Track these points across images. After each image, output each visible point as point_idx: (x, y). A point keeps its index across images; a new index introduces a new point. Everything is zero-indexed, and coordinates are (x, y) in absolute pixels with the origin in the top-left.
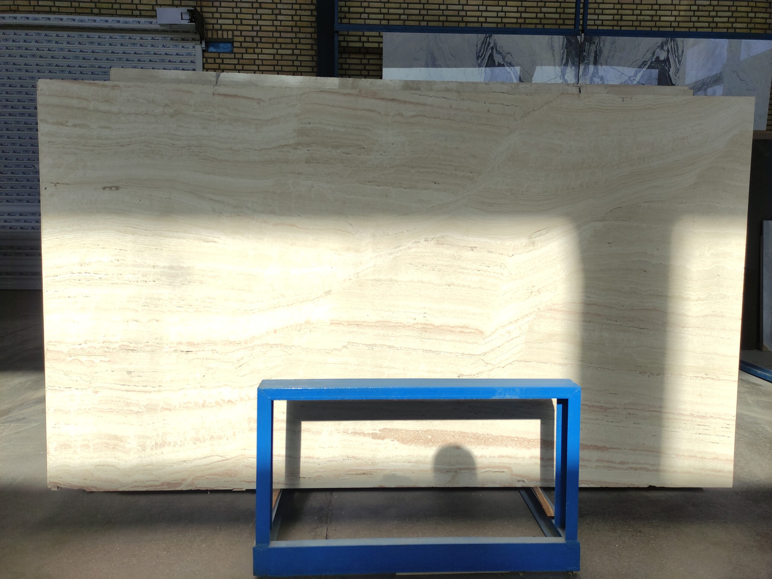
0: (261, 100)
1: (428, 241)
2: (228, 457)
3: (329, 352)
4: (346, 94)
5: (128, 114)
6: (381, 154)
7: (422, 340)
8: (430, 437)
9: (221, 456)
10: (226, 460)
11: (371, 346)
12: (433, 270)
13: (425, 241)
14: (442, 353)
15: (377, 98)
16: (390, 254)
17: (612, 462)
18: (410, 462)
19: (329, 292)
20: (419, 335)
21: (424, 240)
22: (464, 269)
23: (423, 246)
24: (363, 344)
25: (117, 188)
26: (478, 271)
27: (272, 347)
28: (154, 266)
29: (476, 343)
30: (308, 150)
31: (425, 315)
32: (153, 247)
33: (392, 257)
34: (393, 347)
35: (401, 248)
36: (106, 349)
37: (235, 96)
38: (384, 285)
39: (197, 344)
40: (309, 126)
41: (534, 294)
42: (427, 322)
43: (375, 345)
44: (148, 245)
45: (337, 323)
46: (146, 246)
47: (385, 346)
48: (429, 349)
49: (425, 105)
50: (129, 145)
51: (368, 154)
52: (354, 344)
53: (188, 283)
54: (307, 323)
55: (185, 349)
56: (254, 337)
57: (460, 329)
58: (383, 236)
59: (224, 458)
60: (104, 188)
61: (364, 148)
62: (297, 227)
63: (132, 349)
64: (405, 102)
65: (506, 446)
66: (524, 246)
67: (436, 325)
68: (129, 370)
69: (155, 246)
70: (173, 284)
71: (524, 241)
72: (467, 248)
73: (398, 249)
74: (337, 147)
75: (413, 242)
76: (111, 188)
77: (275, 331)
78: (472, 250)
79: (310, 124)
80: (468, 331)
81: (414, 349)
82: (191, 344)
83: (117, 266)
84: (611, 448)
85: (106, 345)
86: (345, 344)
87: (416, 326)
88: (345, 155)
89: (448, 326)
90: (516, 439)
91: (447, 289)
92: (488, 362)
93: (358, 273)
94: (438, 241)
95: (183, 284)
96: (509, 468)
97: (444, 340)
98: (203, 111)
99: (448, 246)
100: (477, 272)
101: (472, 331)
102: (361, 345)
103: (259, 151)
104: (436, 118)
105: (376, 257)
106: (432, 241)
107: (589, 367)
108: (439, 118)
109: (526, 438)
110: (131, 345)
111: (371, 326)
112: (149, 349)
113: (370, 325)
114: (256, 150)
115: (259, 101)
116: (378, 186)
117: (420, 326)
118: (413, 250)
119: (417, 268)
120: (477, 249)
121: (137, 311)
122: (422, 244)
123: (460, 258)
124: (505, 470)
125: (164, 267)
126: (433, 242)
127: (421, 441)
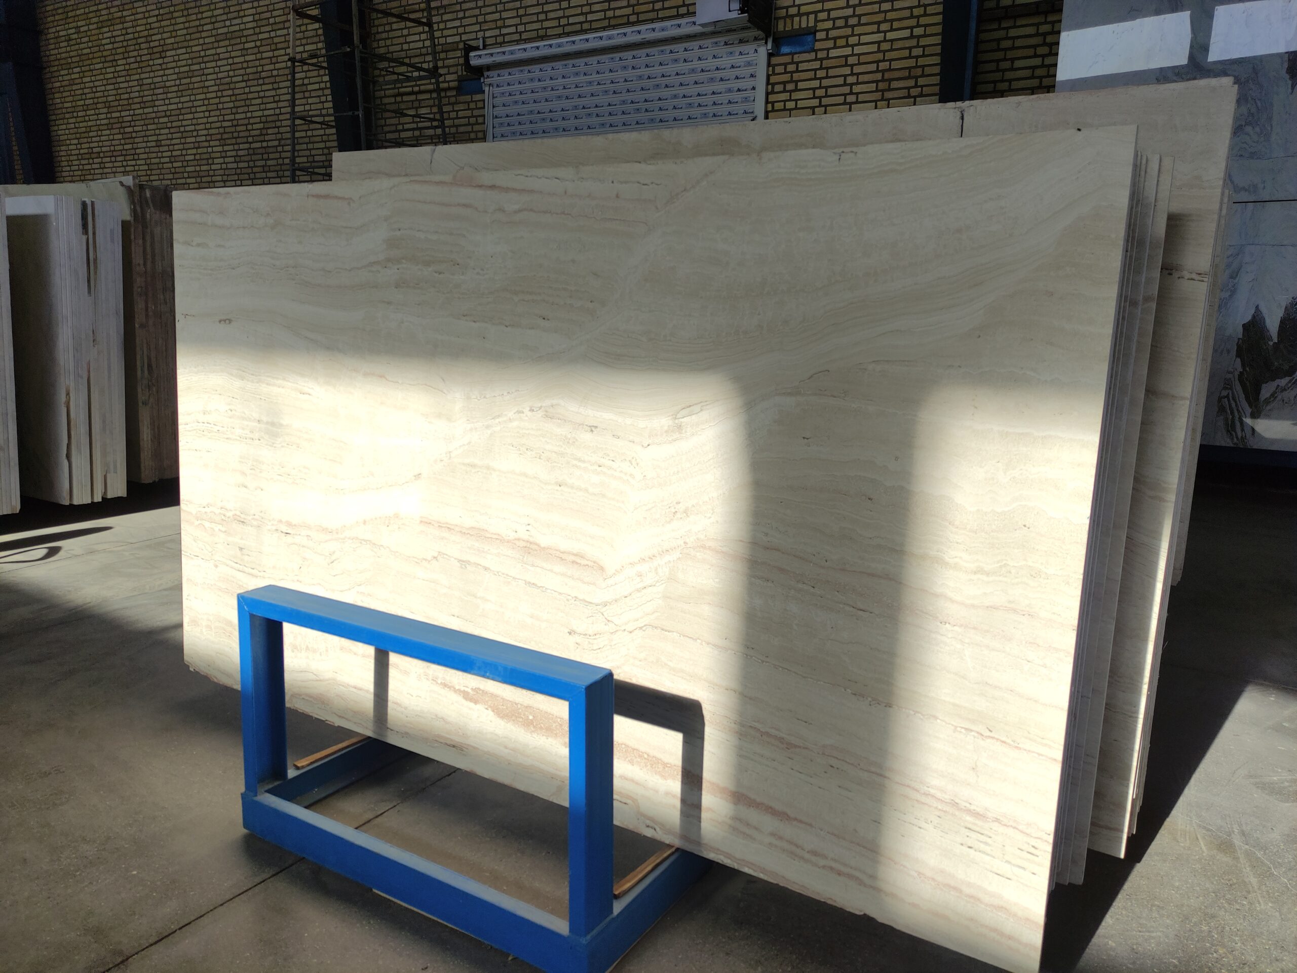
0: (351, 199)
1: (533, 411)
2: (322, 678)
4: (438, 183)
5: (238, 228)
6: (478, 274)
7: (524, 565)
8: (531, 717)
9: (315, 674)
11: (464, 563)
12: (540, 458)
13: (530, 410)
14: (549, 591)
15: (473, 186)
16: (488, 427)
17: (797, 846)
18: (506, 747)
19: (418, 476)
20: (521, 557)
21: (528, 409)
22: (580, 460)
23: (526, 418)
24: (455, 559)
25: (230, 321)
26: (600, 466)
27: (361, 543)
28: (259, 421)
29: (594, 584)
30: (398, 269)
31: (529, 528)
32: (258, 396)
33: (489, 432)
34: (489, 569)
35: (500, 419)
36: (223, 517)
38: (480, 473)
39: (295, 525)
40: (398, 233)
41: (678, 515)
42: (531, 539)
43: (468, 562)
44: (254, 394)
45: (426, 523)
46: (252, 395)
47: (479, 567)
48: (532, 582)
49: (532, 191)
50: (239, 267)
51: (463, 274)
52: (445, 556)
53: (286, 445)
54: (396, 516)
55: (285, 529)
56: (345, 526)
57: (572, 558)
58: (479, 398)
59: (318, 678)
60: (220, 321)
61: (458, 264)
62: (386, 379)
63: (242, 520)
64: (507, 190)
65: (631, 762)
66: (666, 432)
67: (542, 545)
68: (241, 546)
69: (260, 395)
70: (274, 445)
71: (663, 422)
72: (585, 426)
73: (497, 420)
74: (427, 264)
75: (515, 411)
76: (225, 321)
77: (365, 522)
78: (592, 431)
79: (399, 230)
80: (584, 562)
81: (514, 578)
82: (289, 524)
83: (230, 418)
84: (796, 819)
85: (222, 511)
86: (436, 555)
87: (517, 542)
88: (437, 275)
89: (557, 550)
90: (646, 756)
91: (557, 490)
92: (609, 618)
93: (450, 452)
94: (546, 411)
95: (282, 446)
96: (634, 800)
97: (551, 571)
98: (299, 220)
99: (560, 421)
100: (596, 467)
101: (590, 563)
102: (452, 559)
103: (350, 271)
104: (545, 212)
105: (471, 430)
106: (539, 412)
107: (763, 662)
108: (550, 212)
109: (660, 760)
110: (242, 516)
111: (464, 533)
112: (255, 523)
113: (463, 531)
114: (346, 269)
115: (350, 200)
116: (474, 322)
117: (522, 544)
118: (515, 424)
119: (519, 452)
120: (598, 429)
121: (246, 475)
122: (527, 416)
123: (574, 442)
124: (628, 801)
125: (267, 423)
126: (541, 413)
127: (521, 720)
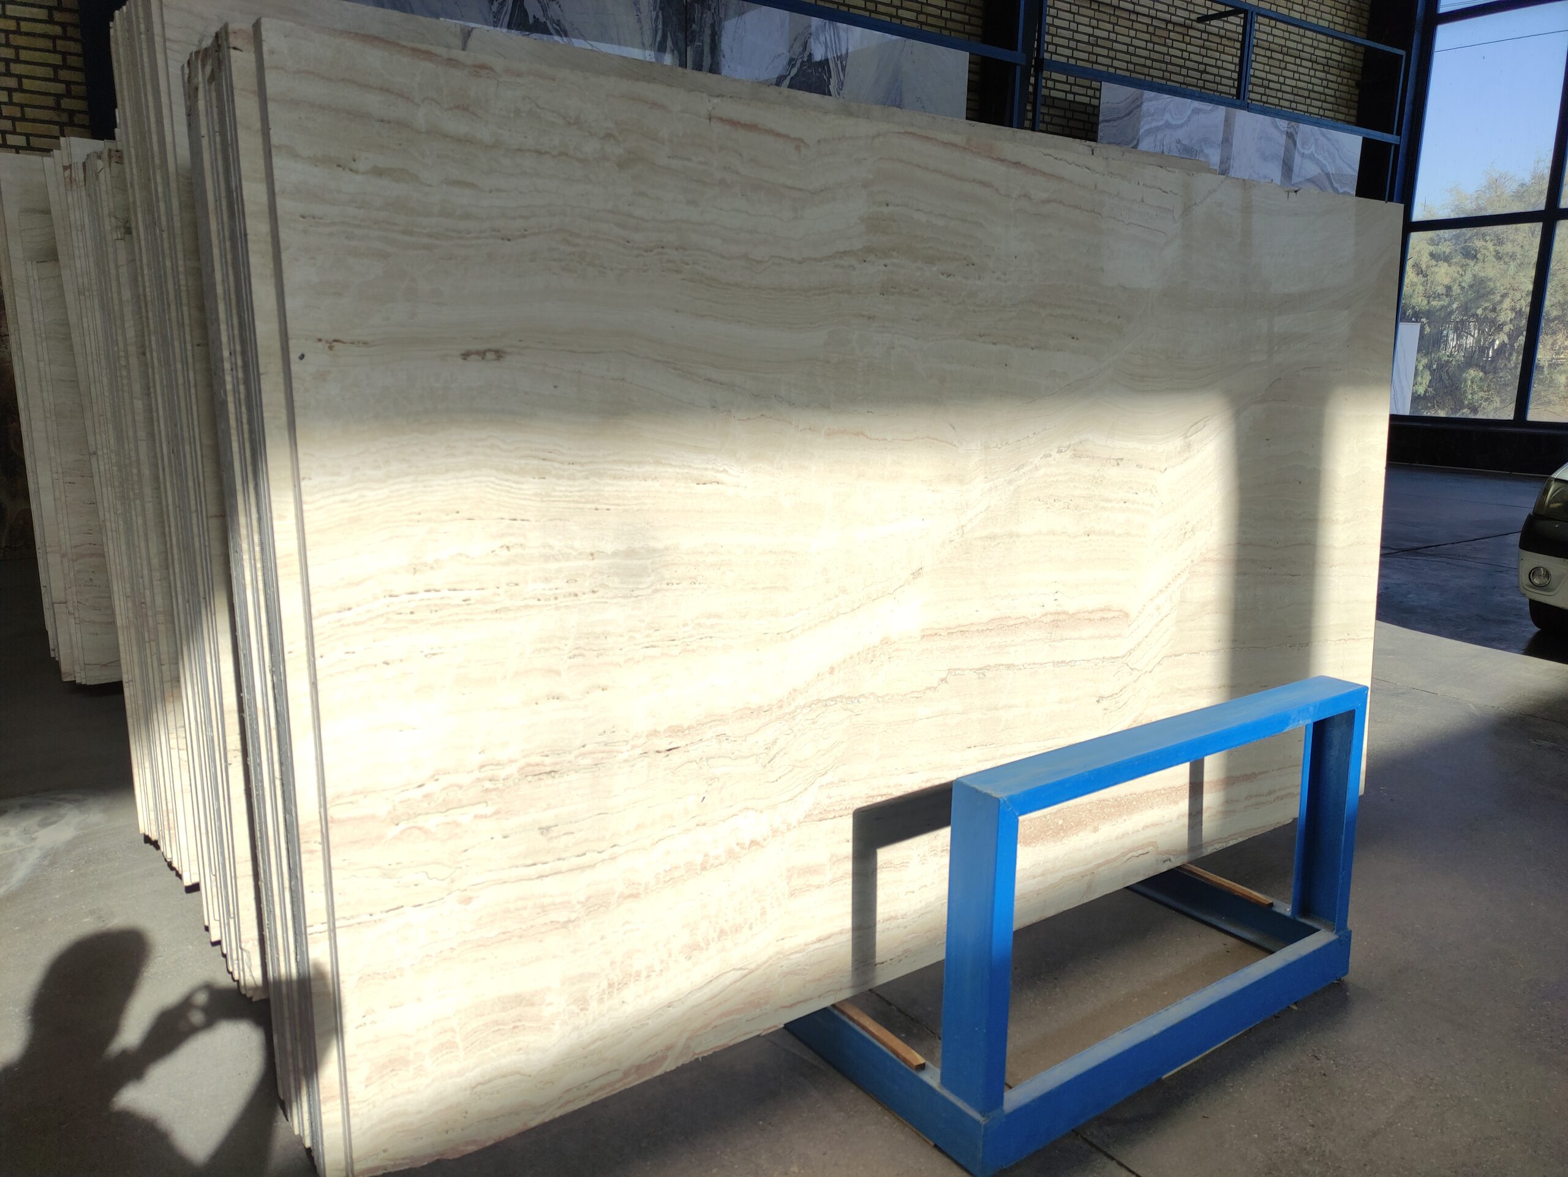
0: (802, 141)
1: (1061, 452)
2: (752, 966)
3: (919, 695)
4: (946, 143)
5: (519, 150)
6: (998, 279)
7: (1052, 643)
10: (750, 973)
11: (981, 671)
12: (1068, 508)
13: (1058, 452)
14: (1078, 663)
15: (993, 158)
16: (1010, 482)
17: (1260, 796)
19: (917, 573)
20: (1049, 635)
21: (1057, 450)
22: (1107, 500)
23: (1054, 462)
24: (971, 670)
26: (1125, 502)
27: (826, 705)
28: (592, 554)
29: (1120, 635)
30: (886, 266)
31: (1057, 596)
32: (589, 506)
33: (1012, 488)
34: (1013, 665)
35: (1026, 469)
36: (488, 785)
37: (752, 127)
38: (1001, 545)
39: (689, 728)
40: (885, 210)
41: (1187, 535)
42: (1060, 609)
43: (988, 668)
44: (577, 502)
45: (931, 635)
46: (572, 505)
47: (1001, 667)
48: (1060, 660)
49: (1061, 179)
50: (524, 236)
51: (979, 278)
52: (957, 672)
53: (666, 587)
54: (885, 642)
55: (664, 744)
56: (795, 690)
57: (1100, 615)
58: (999, 446)
59: (746, 972)
60: (466, 355)
61: (973, 264)
62: (867, 437)
64: (1035, 171)
65: (1152, 807)
66: (1179, 453)
67: (1071, 612)
68: (544, 825)
69: (593, 502)
70: (635, 593)
71: (1177, 443)
72: (1112, 461)
73: (1021, 471)
74: (931, 260)
75: (1041, 456)
76: (482, 354)
77: (832, 670)
78: (1118, 464)
79: (887, 205)
80: (1110, 615)
81: (1041, 664)
82: (675, 731)
83: (507, 563)
84: (1260, 773)
85: (488, 772)
86: (944, 675)
87: (1045, 619)
88: (943, 278)
89: (1085, 612)
90: (1163, 792)
91: (1086, 541)
92: (1133, 667)
93: (962, 526)
94: (1075, 450)
95: (656, 591)
96: (1153, 844)
97: (1080, 638)
98: (689, 160)
99: (1088, 459)
100: (1122, 504)
101: (1116, 614)
102: (967, 671)
103: (800, 263)
104: (1076, 207)
105: (990, 490)
106: (1067, 452)
107: (1242, 649)
109: (1174, 787)
110: (547, 761)
111: (982, 630)
112: (588, 761)
115: (799, 143)
116: (994, 344)
117: (1050, 618)
118: (1042, 472)
119: (1047, 506)
120: (1124, 461)
121: (558, 673)
122: (1054, 459)
123: (1102, 481)
124: (1150, 848)
125: (615, 554)
126: (1069, 453)
127: (1050, 832)
